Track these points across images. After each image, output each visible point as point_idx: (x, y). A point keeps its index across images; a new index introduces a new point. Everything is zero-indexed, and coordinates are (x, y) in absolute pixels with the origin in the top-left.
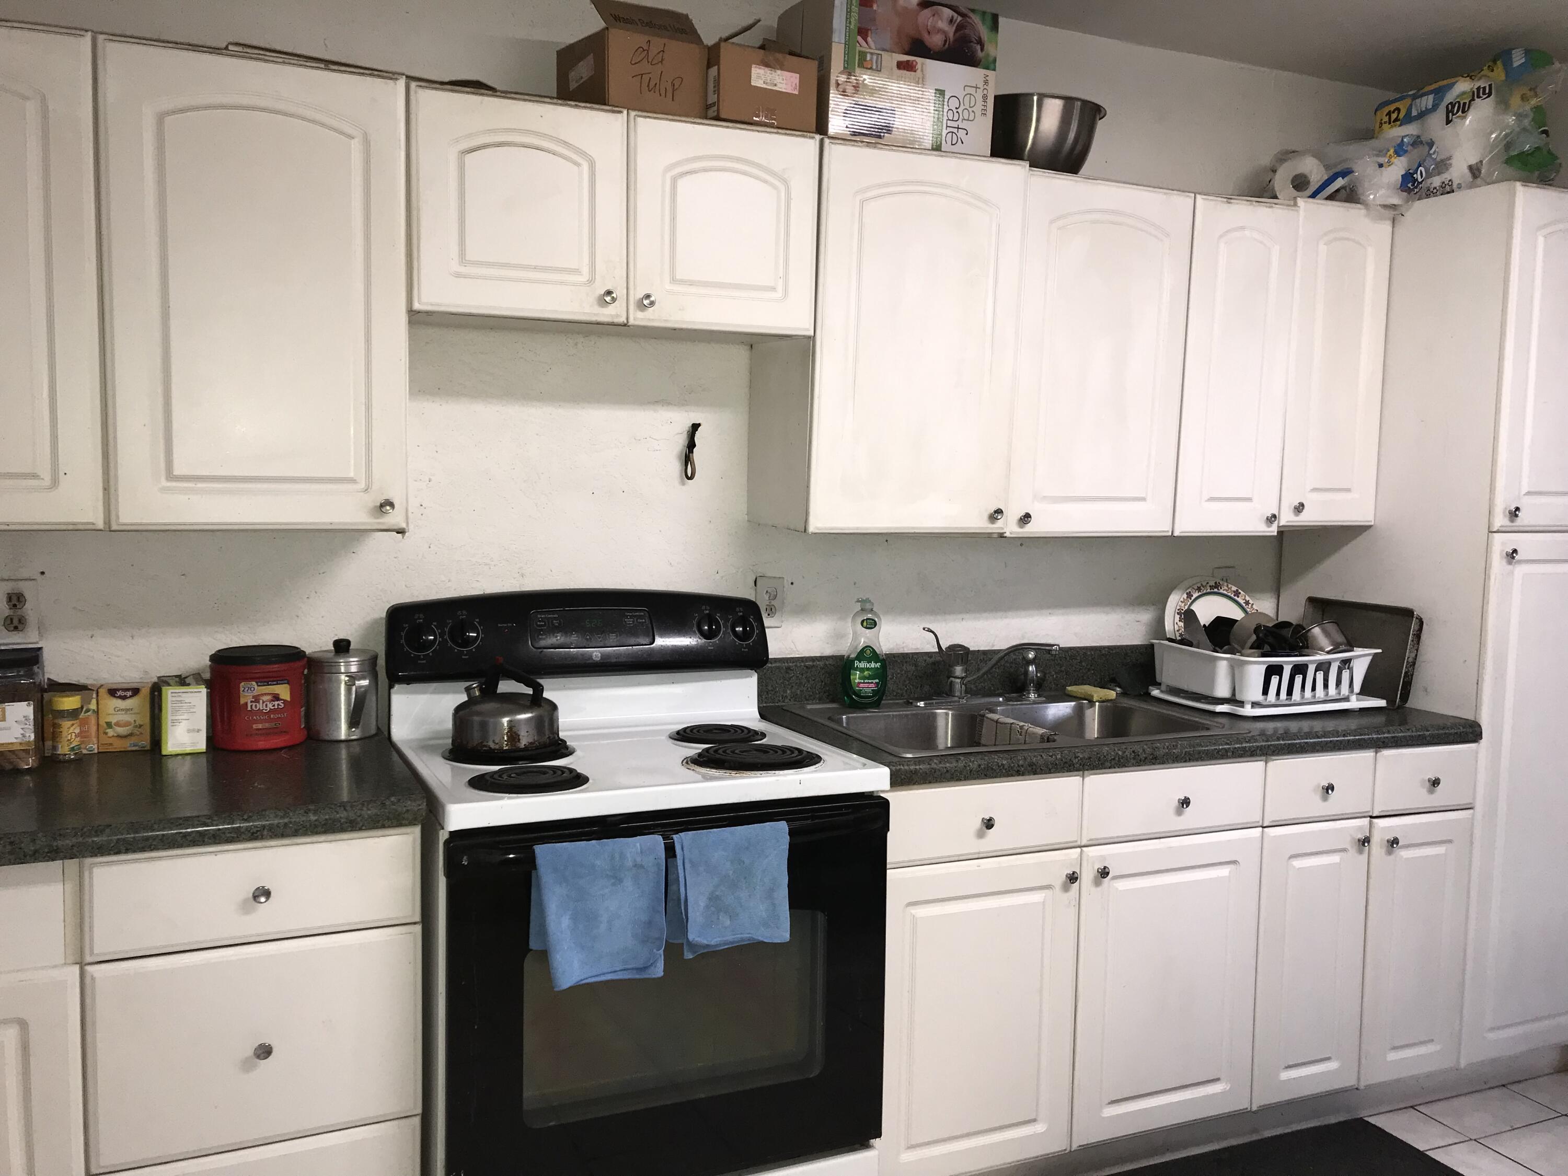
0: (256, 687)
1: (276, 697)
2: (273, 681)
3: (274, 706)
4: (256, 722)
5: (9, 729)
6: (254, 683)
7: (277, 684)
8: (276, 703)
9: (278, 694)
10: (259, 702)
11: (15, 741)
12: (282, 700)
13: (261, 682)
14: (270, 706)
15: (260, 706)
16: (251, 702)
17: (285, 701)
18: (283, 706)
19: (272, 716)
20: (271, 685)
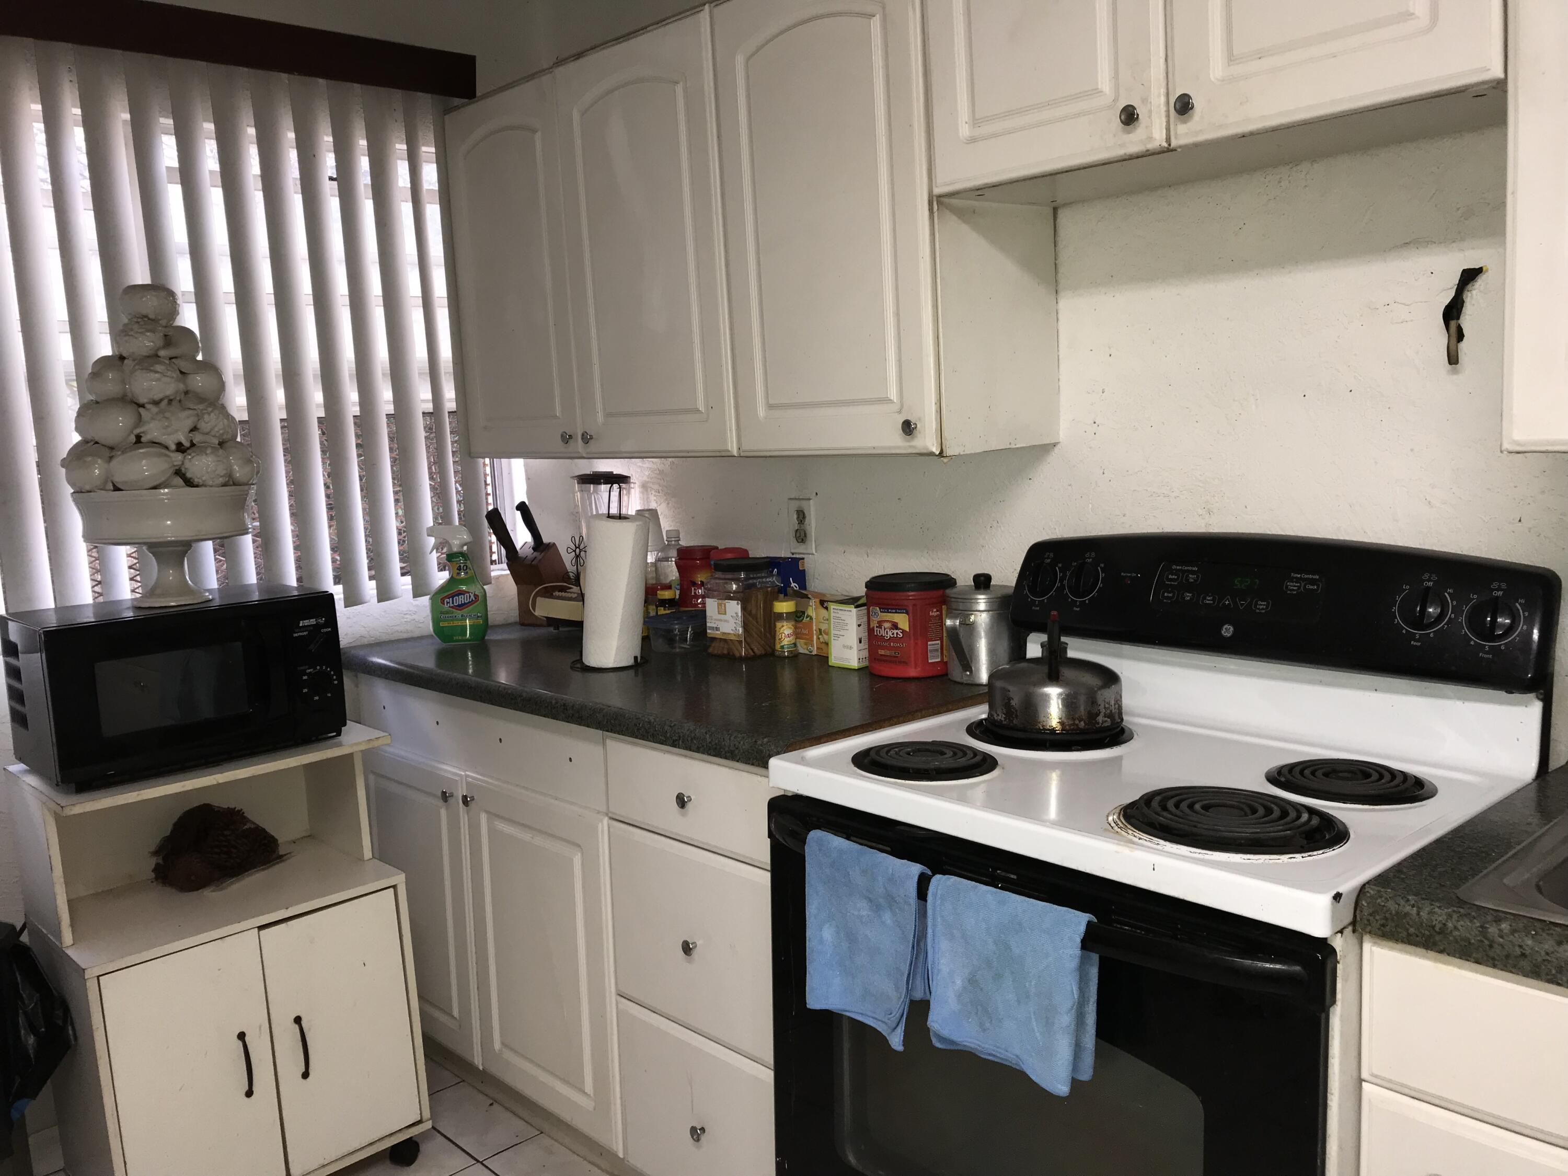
0: (879, 612)
1: (895, 626)
2: (892, 609)
3: (893, 634)
4: (883, 648)
5: (726, 621)
6: (878, 608)
7: (896, 612)
8: (895, 631)
9: (897, 623)
10: (881, 628)
11: (732, 632)
12: (901, 629)
13: (883, 609)
14: (890, 633)
15: (883, 633)
16: (877, 627)
17: (903, 632)
18: (901, 636)
19: (892, 644)
20: (890, 612)
